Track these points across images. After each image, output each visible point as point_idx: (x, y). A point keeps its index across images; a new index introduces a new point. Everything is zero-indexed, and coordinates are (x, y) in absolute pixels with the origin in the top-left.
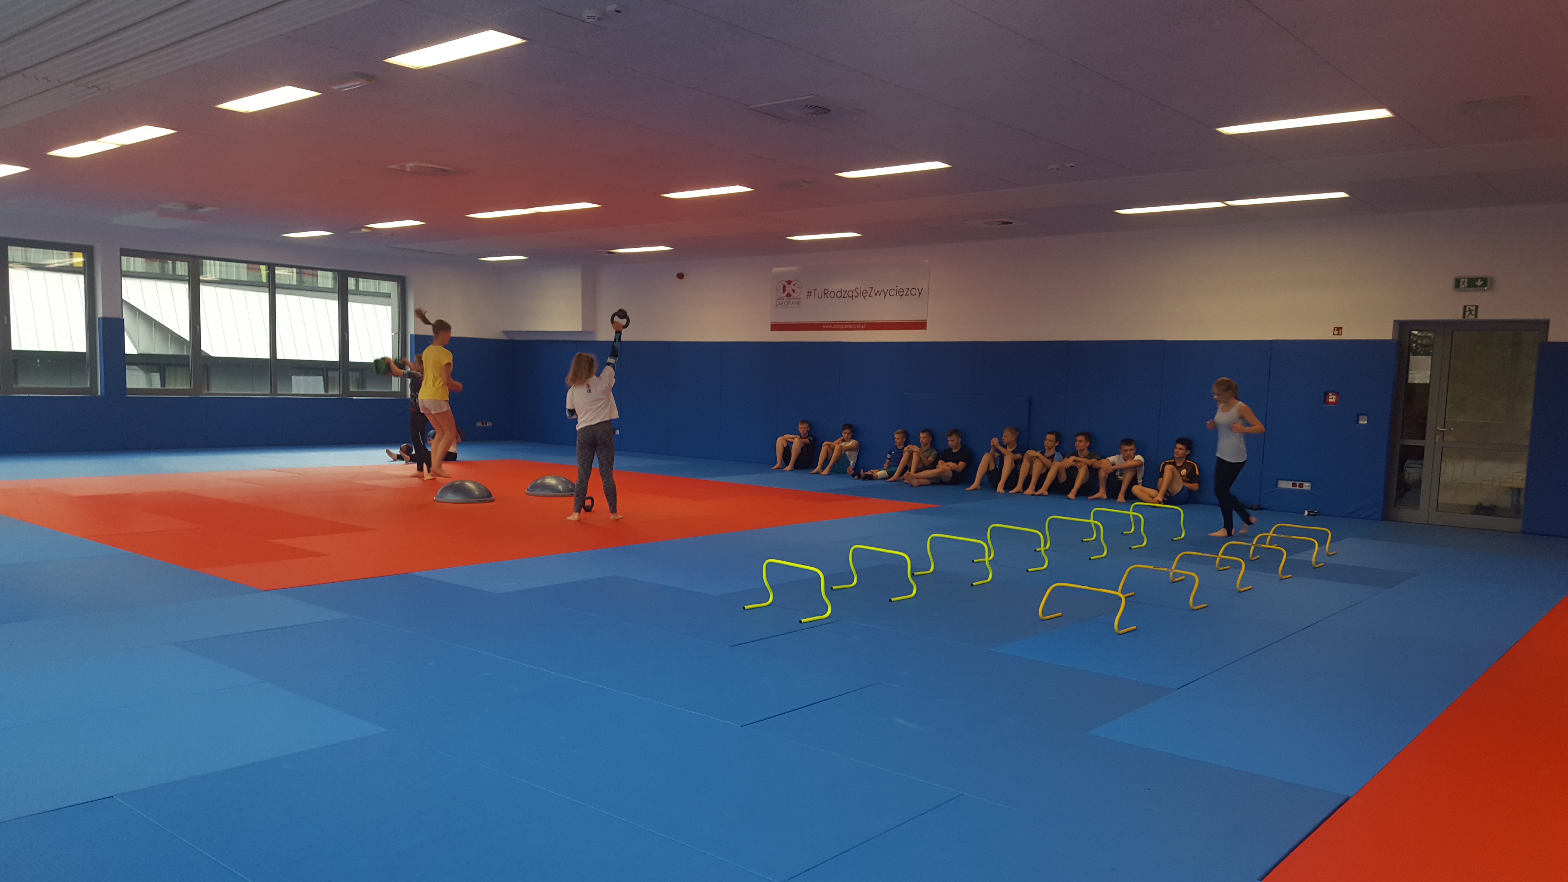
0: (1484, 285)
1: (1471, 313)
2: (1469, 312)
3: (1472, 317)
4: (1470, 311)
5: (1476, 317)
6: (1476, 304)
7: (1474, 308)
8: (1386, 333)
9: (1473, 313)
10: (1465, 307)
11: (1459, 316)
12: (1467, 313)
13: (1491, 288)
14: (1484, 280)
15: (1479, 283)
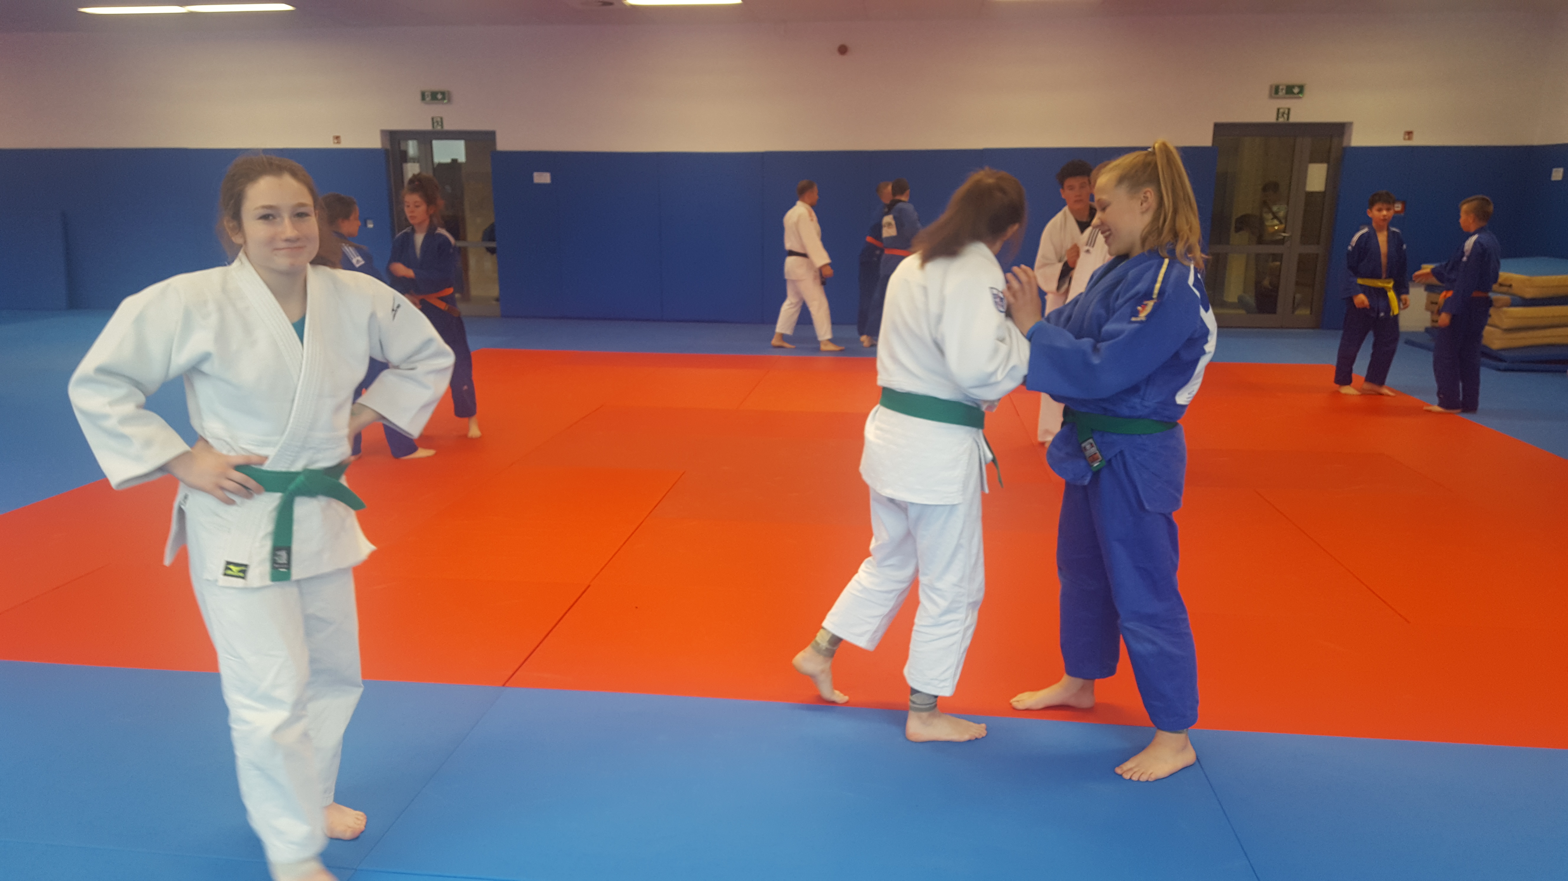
0: (444, 98)
1: (438, 124)
3: (439, 128)
4: (437, 122)
5: (443, 128)
6: (441, 116)
7: (439, 119)
8: (375, 142)
9: (440, 124)
10: (432, 118)
11: (429, 127)
12: (435, 124)
13: (449, 101)
14: (443, 93)
15: (439, 96)
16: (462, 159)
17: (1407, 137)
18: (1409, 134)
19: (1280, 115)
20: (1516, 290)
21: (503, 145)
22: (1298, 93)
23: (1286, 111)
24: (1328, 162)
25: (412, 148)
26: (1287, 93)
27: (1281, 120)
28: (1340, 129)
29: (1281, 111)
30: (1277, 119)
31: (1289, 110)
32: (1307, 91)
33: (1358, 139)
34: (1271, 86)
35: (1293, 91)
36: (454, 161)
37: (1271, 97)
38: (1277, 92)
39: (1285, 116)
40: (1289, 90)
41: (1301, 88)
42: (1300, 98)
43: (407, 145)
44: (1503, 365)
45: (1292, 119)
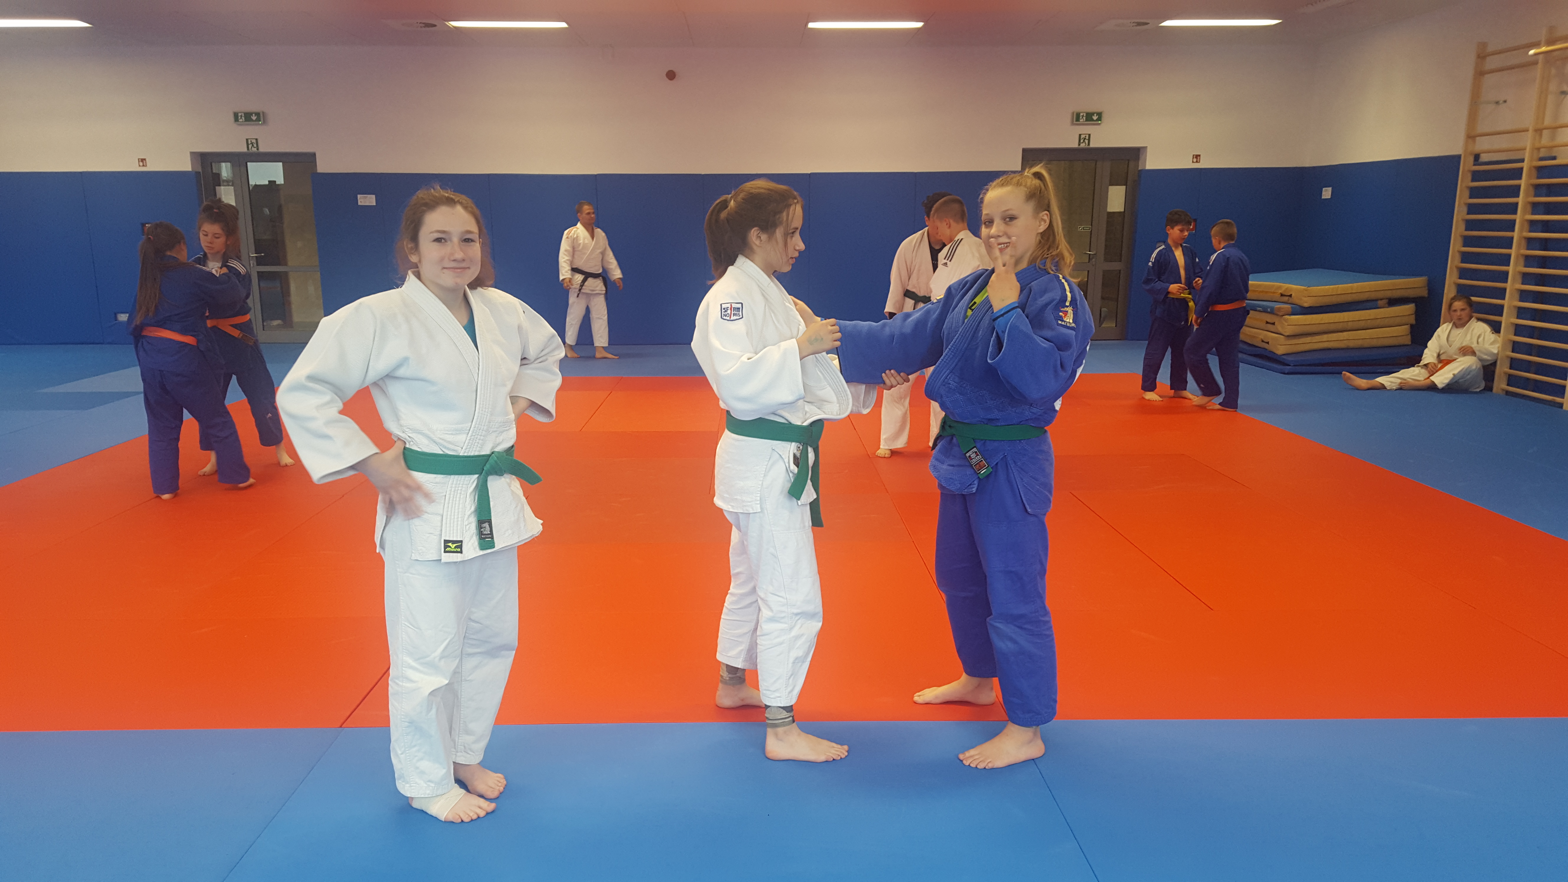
0: (258, 120)
1: (253, 145)
2: (251, 145)
3: (254, 150)
4: (252, 143)
5: (258, 149)
6: (256, 138)
7: (254, 141)
8: (185, 165)
9: (255, 146)
10: (247, 140)
11: (244, 149)
12: (250, 146)
13: (265, 122)
14: (258, 114)
15: (254, 118)
16: (280, 180)
17: (1195, 160)
18: (1197, 157)
19: (1082, 141)
20: (1295, 300)
21: (323, 167)
22: (1097, 120)
23: (1087, 138)
24: (1126, 184)
25: (225, 170)
26: (1087, 120)
27: (1082, 145)
28: (1136, 153)
29: (1083, 136)
30: (1079, 145)
31: (1089, 135)
32: (1105, 117)
33: (1152, 163)
34: (1073, 113)
35: (1093, 118)
36: (272, 183)
37: (1073, 124)
38: (1078, 119)
39: (1087, 141)
40: (1089, 117)
41: (1100, 115)
42: (1099, 124)
43: (220, 168)
44: (1287, 369)
45: (1092, 145)
